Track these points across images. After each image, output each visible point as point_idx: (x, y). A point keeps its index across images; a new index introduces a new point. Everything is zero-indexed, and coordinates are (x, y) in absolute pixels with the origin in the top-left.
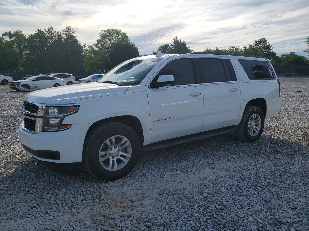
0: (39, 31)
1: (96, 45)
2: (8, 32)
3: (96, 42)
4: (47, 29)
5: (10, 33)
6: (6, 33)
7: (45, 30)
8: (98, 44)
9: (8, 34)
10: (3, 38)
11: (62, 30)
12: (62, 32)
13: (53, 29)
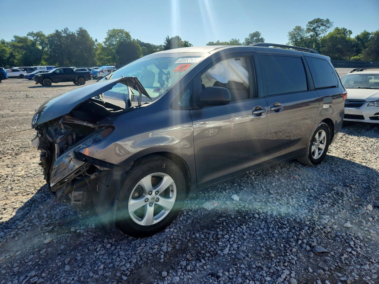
0: (57, 31)
1: (105, 43)
2: (31, 32)
3: (105, 40)
4: (63, 30)
5: (32, 33)
6: (29, 33)
7: (62, 30)
8: (106, 42)
9: (31, 34)
10: (27, 38)
11: (76, 31)
12: (76, 32)
13: (68, 30)
